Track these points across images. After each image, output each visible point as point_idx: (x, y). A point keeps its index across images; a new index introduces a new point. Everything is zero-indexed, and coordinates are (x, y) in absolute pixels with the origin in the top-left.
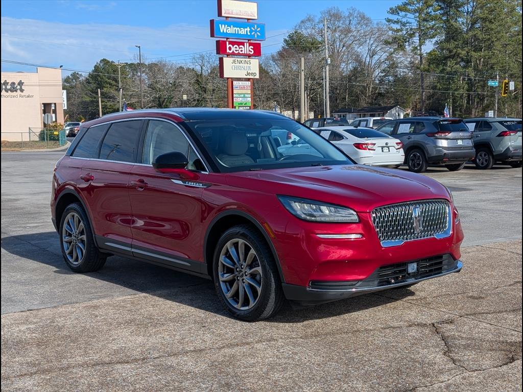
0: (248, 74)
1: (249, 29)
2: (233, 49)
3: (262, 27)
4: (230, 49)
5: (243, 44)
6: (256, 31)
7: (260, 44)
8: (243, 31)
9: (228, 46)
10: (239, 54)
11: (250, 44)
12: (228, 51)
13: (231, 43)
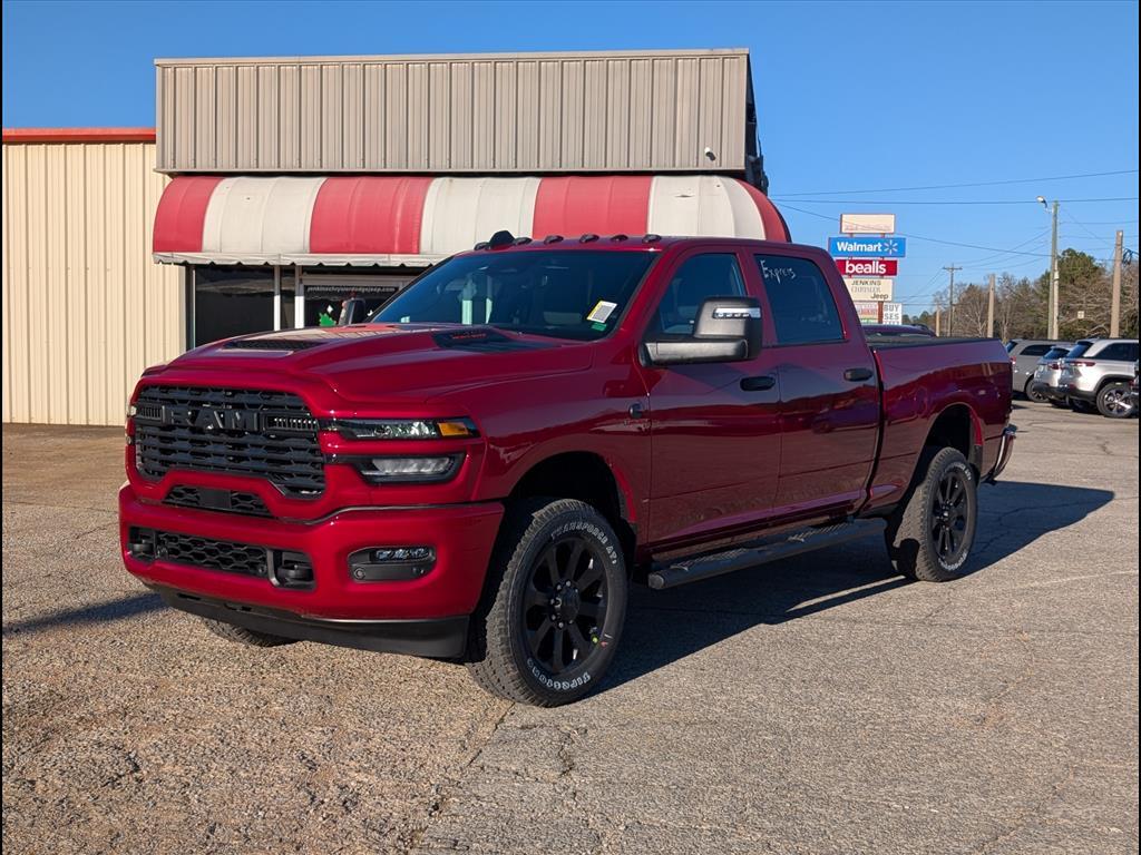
0: (876, 296)
1: (880, 245)
2: (855, 268)
3: (901, 243)
4: (851, 268)
5: (870, 262)
6: (891, 247)
7: (895, 262)
8: (871, 248)
9: (848, 266)
10: (863, 274)
11: (881, 262)
12: (847, 271)
13: (851, 262)
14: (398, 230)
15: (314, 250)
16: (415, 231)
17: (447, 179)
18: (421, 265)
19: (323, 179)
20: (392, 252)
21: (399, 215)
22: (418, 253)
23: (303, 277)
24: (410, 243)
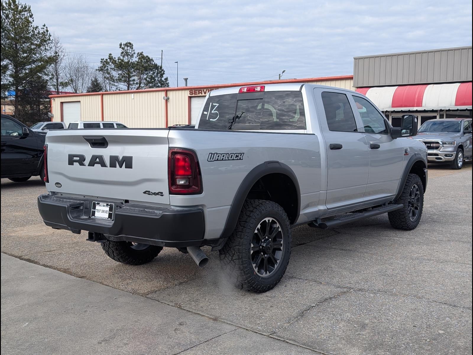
14: (416, 100)
15: (393, 107)
16: (421, 101)
17: (432, 85)
18: (422, 110)
19: (397, 87)
20: (414, 107)
21: (417, 96)
22: (421, 106)
23: (392, 114)
24: (420, 104)
